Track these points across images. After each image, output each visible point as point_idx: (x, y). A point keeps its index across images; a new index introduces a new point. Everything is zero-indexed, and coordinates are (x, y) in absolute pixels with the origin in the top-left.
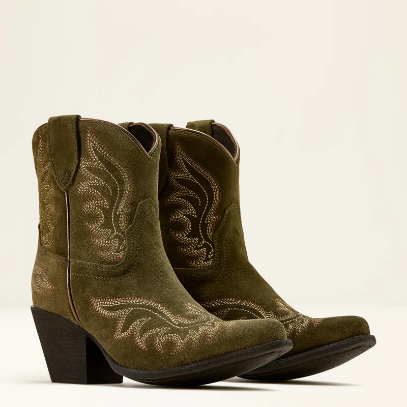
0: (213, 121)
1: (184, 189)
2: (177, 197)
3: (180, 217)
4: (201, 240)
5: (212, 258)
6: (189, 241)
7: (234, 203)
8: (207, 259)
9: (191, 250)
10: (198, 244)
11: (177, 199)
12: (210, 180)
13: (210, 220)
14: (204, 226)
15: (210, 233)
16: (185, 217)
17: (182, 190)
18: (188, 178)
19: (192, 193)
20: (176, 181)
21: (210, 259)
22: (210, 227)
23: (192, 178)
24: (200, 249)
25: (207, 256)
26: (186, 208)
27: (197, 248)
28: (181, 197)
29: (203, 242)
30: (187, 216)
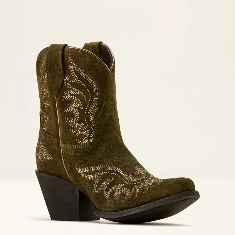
0: (101, 42)
1: (74, 89)
2: (70, 95)
3: (72, 109)
4: (85, 125)
5: (93, 137)
6: (77, 125)
7: (109, 100)
8: (89, 138)
9: (78, 132)
10: (84, 128)
11: (70, 96)
12: (92, 83)
13: (92, 111)
14: (88, 115)
15: (92, 120)
16: (75, 109)
17: (73, 90)
18: (77, 81)
19: (80, 92)
20: (69, 83)
21: (91, 138)
22: (92, 116)
23: (79, 82)
24: (84, 131)
25: (89, 136)
26: (76, 102)
27: (82, 131)
28: (73, 95)
29: (87, 126)
30: (76, 108)
